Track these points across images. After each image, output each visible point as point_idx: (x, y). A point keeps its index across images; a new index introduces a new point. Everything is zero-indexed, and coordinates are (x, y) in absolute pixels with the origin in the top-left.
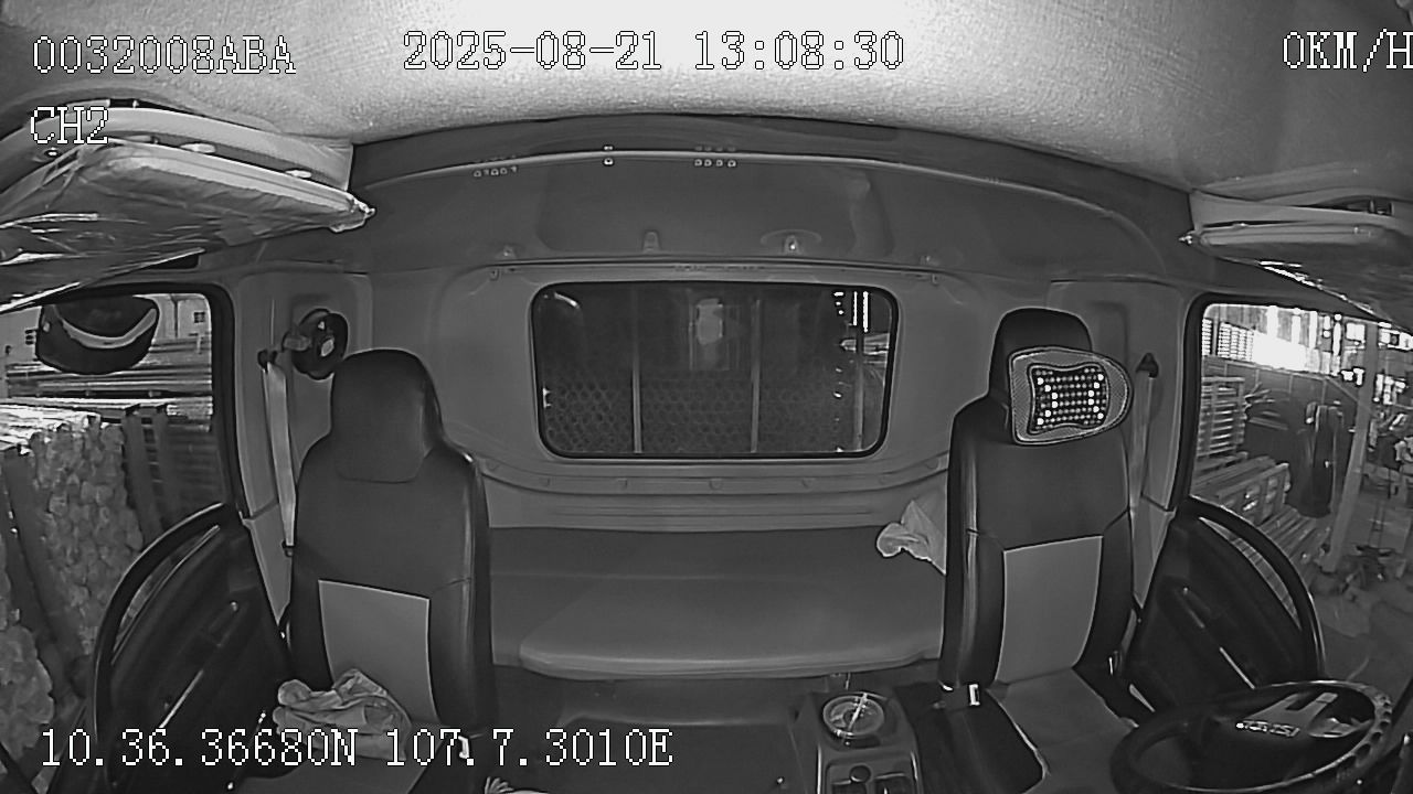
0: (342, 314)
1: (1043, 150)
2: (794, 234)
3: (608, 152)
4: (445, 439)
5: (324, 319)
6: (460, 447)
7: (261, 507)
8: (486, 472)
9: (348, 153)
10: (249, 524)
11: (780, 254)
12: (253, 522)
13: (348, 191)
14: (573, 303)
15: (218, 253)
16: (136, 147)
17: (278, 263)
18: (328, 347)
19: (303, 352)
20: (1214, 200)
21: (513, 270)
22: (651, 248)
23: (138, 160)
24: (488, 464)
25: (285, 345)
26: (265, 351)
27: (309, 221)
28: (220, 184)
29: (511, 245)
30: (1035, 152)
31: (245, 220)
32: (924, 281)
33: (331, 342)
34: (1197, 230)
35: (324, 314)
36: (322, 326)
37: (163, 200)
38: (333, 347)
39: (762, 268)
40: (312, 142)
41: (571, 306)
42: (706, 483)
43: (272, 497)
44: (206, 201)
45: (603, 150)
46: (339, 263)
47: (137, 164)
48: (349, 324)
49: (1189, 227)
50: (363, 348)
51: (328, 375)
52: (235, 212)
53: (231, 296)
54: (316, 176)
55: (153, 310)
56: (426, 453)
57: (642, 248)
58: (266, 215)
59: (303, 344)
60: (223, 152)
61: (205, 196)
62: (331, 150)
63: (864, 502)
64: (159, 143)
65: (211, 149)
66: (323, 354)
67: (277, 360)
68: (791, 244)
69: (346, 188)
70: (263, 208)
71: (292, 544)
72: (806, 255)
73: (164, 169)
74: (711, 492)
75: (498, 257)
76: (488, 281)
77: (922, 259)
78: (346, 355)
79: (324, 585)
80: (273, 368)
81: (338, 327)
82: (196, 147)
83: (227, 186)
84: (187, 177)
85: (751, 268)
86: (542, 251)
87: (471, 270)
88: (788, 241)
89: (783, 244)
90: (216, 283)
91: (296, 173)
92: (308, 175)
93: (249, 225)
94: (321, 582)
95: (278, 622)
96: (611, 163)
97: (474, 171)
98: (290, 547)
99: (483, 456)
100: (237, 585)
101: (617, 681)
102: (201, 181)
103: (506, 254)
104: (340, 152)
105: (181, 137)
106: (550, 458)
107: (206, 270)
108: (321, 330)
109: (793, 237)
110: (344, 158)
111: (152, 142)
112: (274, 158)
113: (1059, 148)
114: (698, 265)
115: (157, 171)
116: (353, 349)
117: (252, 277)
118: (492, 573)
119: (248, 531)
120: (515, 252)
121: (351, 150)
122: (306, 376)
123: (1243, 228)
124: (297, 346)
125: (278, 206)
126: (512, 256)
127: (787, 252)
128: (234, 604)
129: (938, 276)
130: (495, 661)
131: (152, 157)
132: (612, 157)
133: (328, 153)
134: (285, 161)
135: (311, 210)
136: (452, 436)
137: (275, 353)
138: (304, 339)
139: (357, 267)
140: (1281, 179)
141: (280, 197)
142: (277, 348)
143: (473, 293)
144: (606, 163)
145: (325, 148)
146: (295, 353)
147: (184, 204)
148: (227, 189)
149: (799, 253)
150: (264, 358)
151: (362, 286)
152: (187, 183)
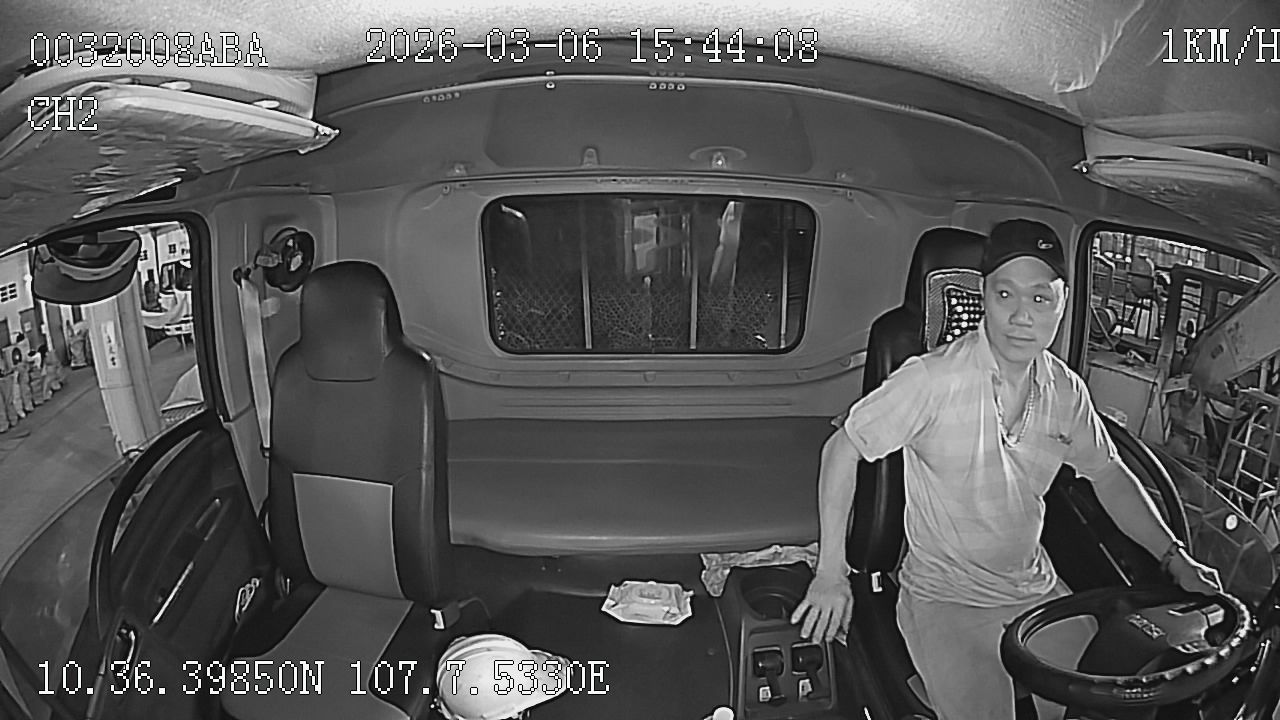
0: (310, 233)
1: (949, 78)
2: (721, 150)
3: (550, 76)
4: (405, 340)
5: (292, 237)
6: (419, 347)
7: (240, 410)
8: (442, 369)
9: (312, 84)
10: (230, 427)
11: (709, 169)
12: (232, 424)
13: (314, 119)
14: (519, 214)
15: (195, 182)
16: (118, 88)
17: (249, 189)
18: (296, 262)
19: (275, 267)
20: (1106, 135)
21: (464, 185)
22: (589, 164)
23: (120, 100)
24: (443, 362)
25: (258, 262)
26: (239, 269)
27: (276, 146)
28: (195, 117)
29: (462, 163)
30: (943, 80)
31: (220, 150)
32: (839, 195)
33: (299, 257)
34: (1090, 161)
35: (293, 232)
36: (290, 243)
37: (144, 135)
38: (300, 261)
39: (691, 181)
40: (279, 74)
41: (517, 217)
42: (641, 375)
43: (249, 400)
44: (183, 133)
45: (545, 75)
46: (305, 186)
47: (120, 103)
48: (314, 239)
49: (1082, 157)
50: (328, 261)
51: (298, 287)
52: (210, 142)
53: (206, 220)
54: (284, 106)
55: (136, 241)
56: (387, 354)
57: (582, 164)
58: (240, 143)
59: (274, 261)
60: (198, 88)
61: (183, 128)
62: (296, 80)
63: (782, 394)
64: (140, 84)
65: (188, 86)
66: (293, 269)
67: (250, 276)
68: (718, 159)
69: (311, 116)
70: (237, 137)
71: (268, 446)
72: (731, 169)
73: (145, 107)
74: (646, 384)
75: (449, 174)
76: (441, 196)
77: (838, 174)
78: (313, 269)
79: (298, 478)
80: (247, 286)
81: (306, 243)
82: (173, 85)
83: (202, 118)
84: (166, 112)
85: (682, 181)
86: (491, 167)
87: (423, 187)
88: (715, 157)
89: (711, 159)
90: (193, 211)
91: (265, 104)
92: (275, 104)
93: (222, 153)
94: (295, 475)
95: (258, 514)
96: (553, 86)
97: (424, 97)
98: (267, 449)
99: (439, 355)
100: (219, 482)
101: (561, 557)
102: (180, 115)
103: (457, 171)
104: (305, 82)
105: (159, 77)
106: (500, 355)
107: (183, 201)
108: (290, 247)
109: (719, 154)
110: (308, 87)
111: (133, 83)
112: (245, 91)
113: (964, 77)
114: (633, 178)
115: (140, 108)
116: (320, 261)
117: (228, 203)
118: (449, 460)
119: (228, 433)
120: (466, 169)
121: (316, 78)
122: (277, 289)
123: (1132, 162)
124: (268, 262)
125: (251, 133)
126: (464, 172)
127: (714, 167)
128: (217, 500)
129: (853, 192)
130: (452, 541)
131: (135, 96)
132: (554, 82)
133: (293, 83)
134: (254, 93)
135: (280, 136)
136: (410, 337)
137: (249, 270)
138: (275, 255)
139: (322, 188)
140: (1167, 121)
141: (251, 126)
142: (251, 266)
143: (427, 208)
144: (548, 86)
145: (291, 78)
146: (265, 268)
147: (164, 137)
148: (204, 121)
149: (725, 167)
150: (239, 276)
151: (326, 205)
152: (166, 118)
